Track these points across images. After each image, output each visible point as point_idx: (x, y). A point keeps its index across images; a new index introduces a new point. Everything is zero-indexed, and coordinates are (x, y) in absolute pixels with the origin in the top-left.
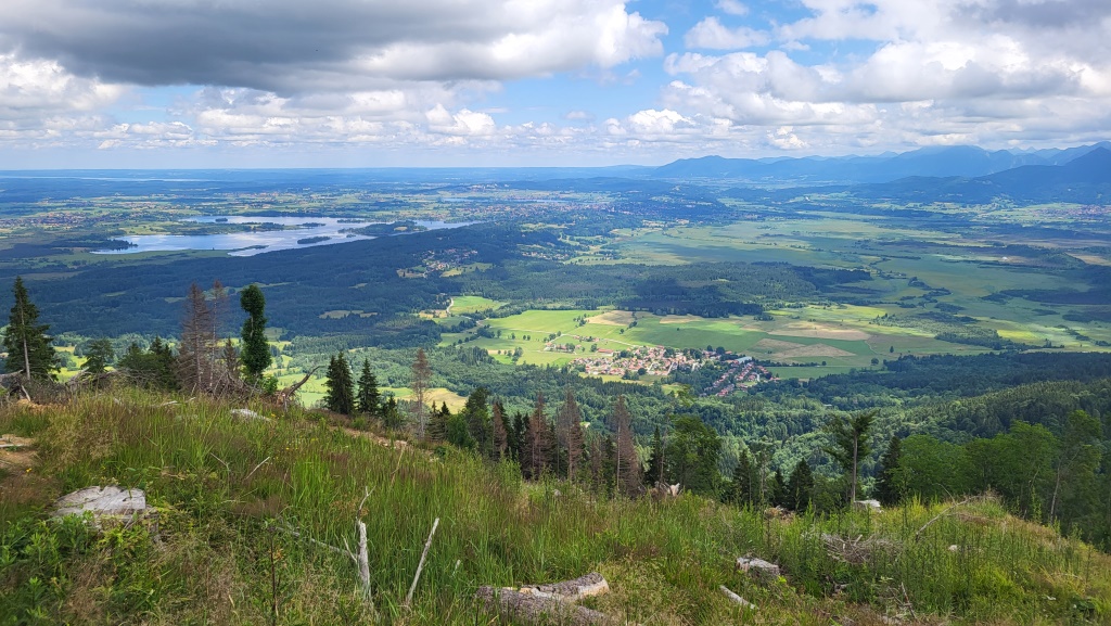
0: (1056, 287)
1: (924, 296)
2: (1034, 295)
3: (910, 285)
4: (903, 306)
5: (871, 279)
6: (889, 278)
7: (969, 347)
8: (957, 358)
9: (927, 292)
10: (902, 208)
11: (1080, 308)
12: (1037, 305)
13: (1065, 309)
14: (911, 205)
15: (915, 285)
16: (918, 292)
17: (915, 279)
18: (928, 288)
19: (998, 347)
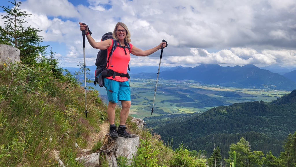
0: (174, 99)
1: (148, 102)
2: (170, 101)
3: (145, 99)
4: (143, 105)
5: (136, 98)
6: (140, 98)
7: (158, 114)
8: (156, 117)
9: (148, 101)
10: (141, 80)
11: (178, 104)
12: (170, 103)
13: (176, 104)
14: (143, 79)
15: (146, 99)
16: (146, 101)
17: (145, 98)
18: (149, 100)
19: (164, 114)
